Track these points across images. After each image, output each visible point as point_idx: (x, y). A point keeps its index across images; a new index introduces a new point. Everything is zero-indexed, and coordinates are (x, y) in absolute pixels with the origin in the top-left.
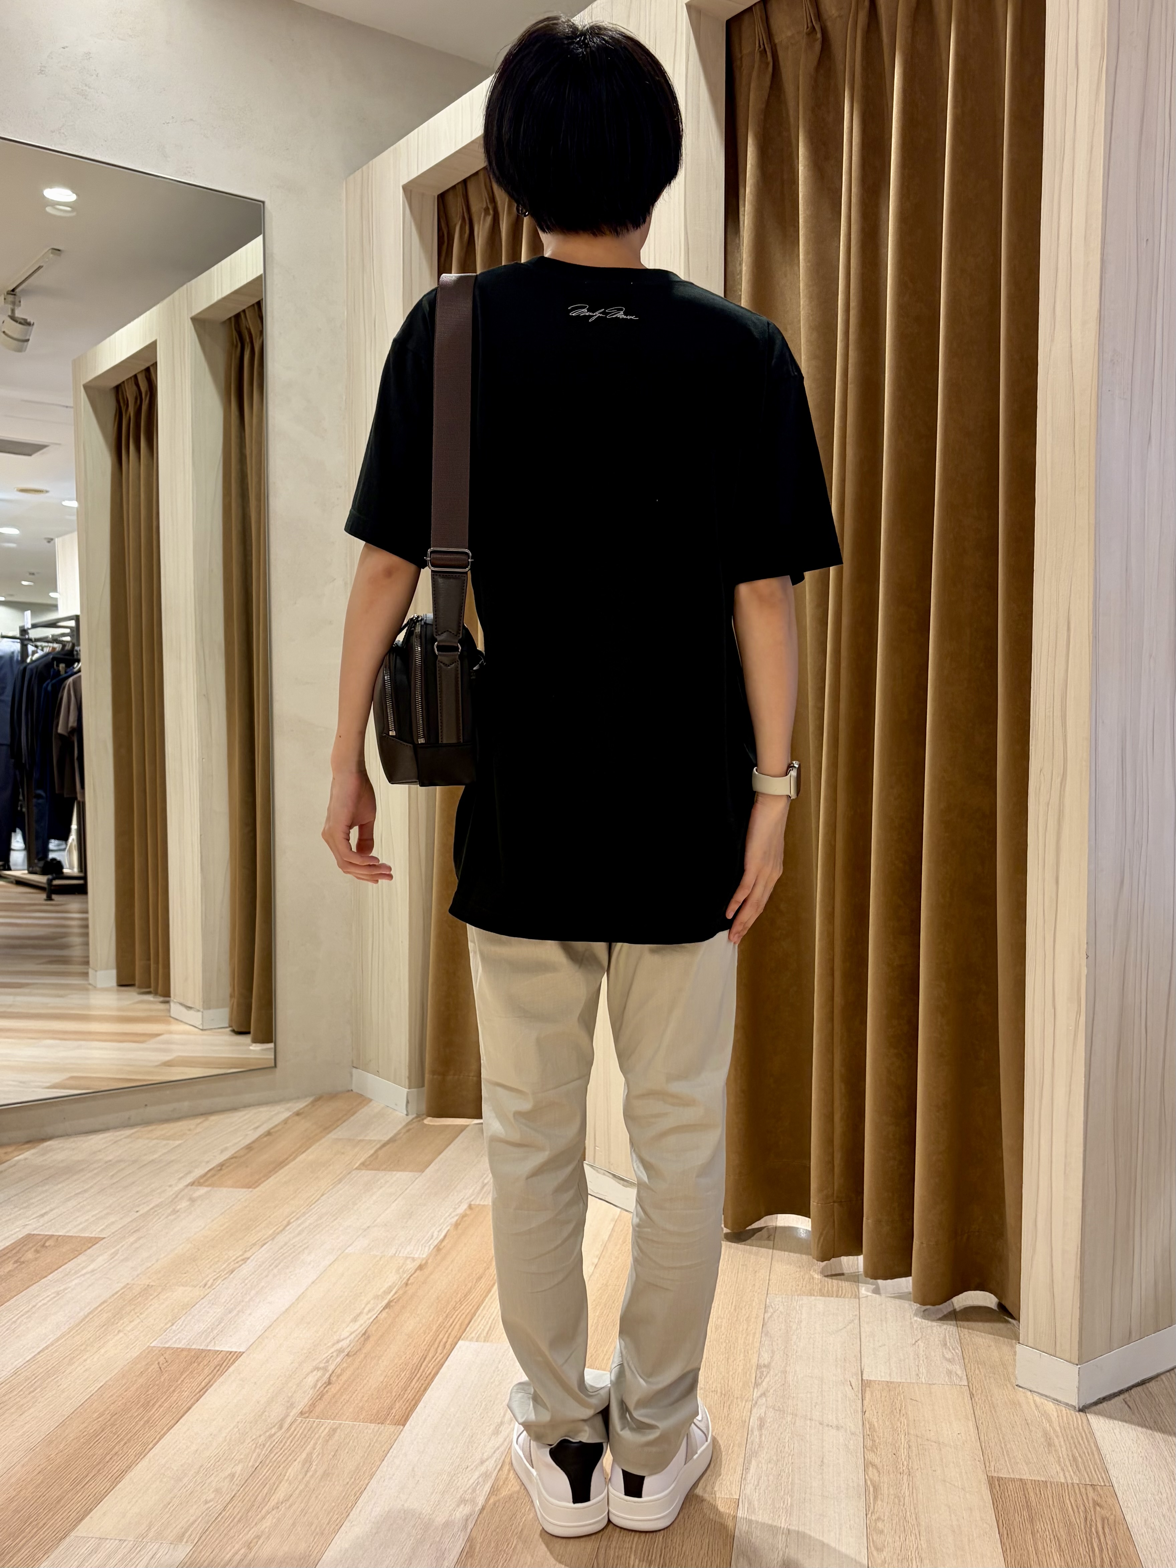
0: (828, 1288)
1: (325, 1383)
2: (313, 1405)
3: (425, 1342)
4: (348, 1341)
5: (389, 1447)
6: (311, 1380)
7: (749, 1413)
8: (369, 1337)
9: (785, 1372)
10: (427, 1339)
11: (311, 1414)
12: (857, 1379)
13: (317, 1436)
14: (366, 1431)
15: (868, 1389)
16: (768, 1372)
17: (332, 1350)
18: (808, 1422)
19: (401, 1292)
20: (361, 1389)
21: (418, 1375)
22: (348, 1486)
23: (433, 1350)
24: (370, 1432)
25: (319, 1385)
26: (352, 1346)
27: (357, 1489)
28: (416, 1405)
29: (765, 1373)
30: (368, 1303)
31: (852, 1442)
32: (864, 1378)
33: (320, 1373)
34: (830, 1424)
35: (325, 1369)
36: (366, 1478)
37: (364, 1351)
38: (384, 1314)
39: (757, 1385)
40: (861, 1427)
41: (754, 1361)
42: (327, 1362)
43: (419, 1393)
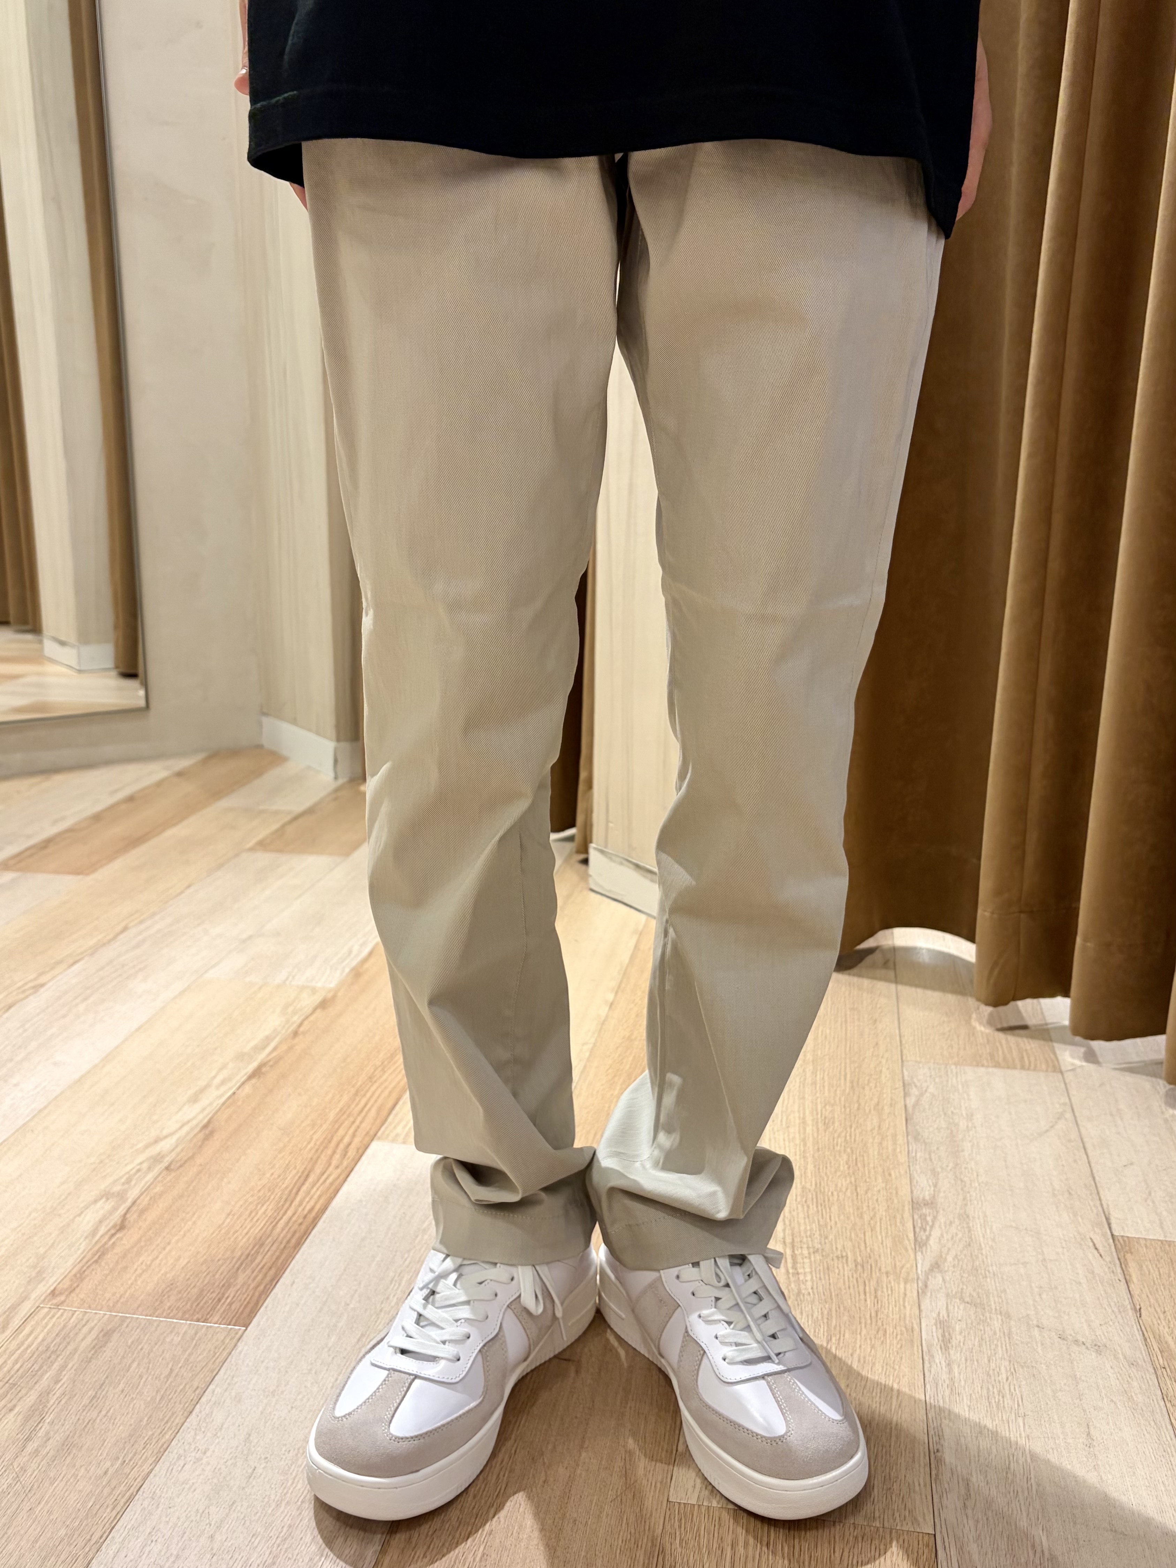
0: (1003, 1052)
1: (114, 1226)
2: (80, 1276)
3: (312, 1144)
4: (172, 1140)
5: (208, 1379)
6: (89, 1219)
7: (917, 1312)
8: (212, 1133)
9: (965, 1217)
10: (315, 1137)
11: (73, 1295)
12: (1104, 1235)
13: (70, 1348)
14: (168, 1340)
15: (1128, 1256)
16: (935, 1218)
17: (141, 1158)
18: (1036, 1332)
19: (284, 1047)
20: (177, 1241)
21: (290, 1213)
22: (105, 1480)
23: (324, 1158)
24: (177, 1339)
25: (102, 1230)
26: (179, 1149)
27: (122, 1488)
28: (275, 1280)
29: (929, 1219)
30: (224, 1067)
31: (1135, 1384)
32: (1116, 1233)
33: (108, 1206)
34: (1081, 1339)
35: (121, 1196)
36: (146, 1459)
37: (199, 1160)
38: (247, 1088)
39: (920, 1244)
40: (1143, 1348)
41: (905, 1191)
42: (129, 1181)
43: (286, 1252)
